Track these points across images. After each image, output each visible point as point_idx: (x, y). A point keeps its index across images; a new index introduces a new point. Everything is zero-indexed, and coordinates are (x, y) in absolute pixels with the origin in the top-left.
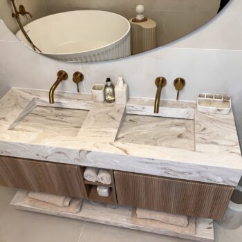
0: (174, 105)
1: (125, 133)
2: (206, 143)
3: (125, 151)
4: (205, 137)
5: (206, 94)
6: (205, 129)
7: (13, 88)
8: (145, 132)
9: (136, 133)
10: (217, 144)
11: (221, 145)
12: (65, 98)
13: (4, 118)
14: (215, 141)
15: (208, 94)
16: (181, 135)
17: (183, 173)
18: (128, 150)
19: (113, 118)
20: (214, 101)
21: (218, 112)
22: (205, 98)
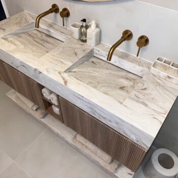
0: (133, 61)
1: (79, 70)
2: (137, 101)
3: (66, 82)
4: (140, 96)
5: (165, 59)
6: (145, 89)
7: (25, 11)
8: (96, 74)
9: (89, 72)
10: (146, 105)
11: (150, 108)
12: (53, 28)
13: (4, 29)
14: (147, 102)
15: (167, 59)
16: (124, 87)
17: (105, 118)
18: (68, 82)
19: (76, 54)
20: (170, 68)
21: (168, 79)
22: (162, 63)
